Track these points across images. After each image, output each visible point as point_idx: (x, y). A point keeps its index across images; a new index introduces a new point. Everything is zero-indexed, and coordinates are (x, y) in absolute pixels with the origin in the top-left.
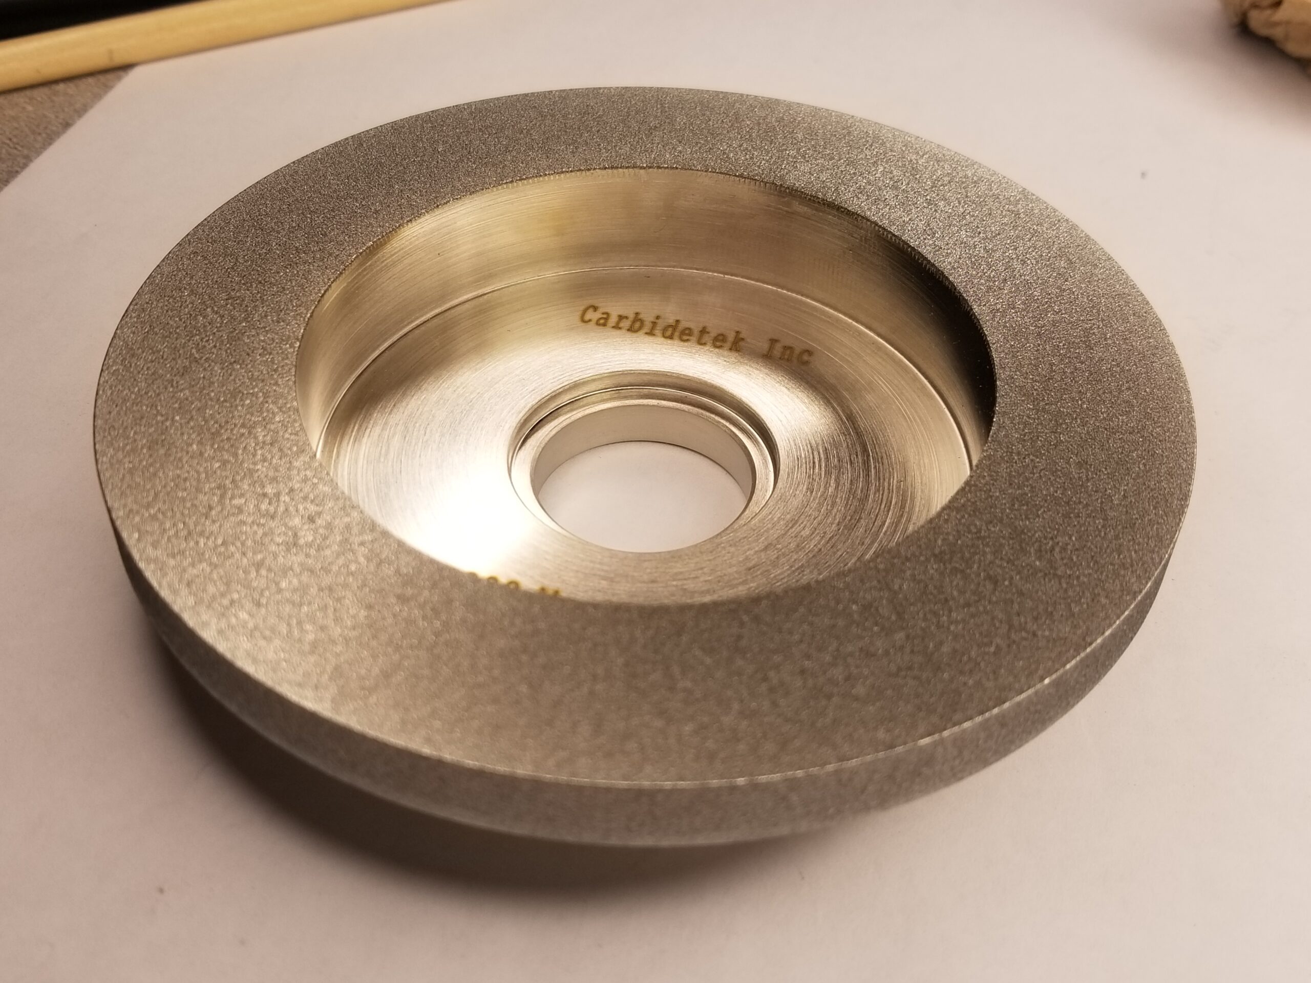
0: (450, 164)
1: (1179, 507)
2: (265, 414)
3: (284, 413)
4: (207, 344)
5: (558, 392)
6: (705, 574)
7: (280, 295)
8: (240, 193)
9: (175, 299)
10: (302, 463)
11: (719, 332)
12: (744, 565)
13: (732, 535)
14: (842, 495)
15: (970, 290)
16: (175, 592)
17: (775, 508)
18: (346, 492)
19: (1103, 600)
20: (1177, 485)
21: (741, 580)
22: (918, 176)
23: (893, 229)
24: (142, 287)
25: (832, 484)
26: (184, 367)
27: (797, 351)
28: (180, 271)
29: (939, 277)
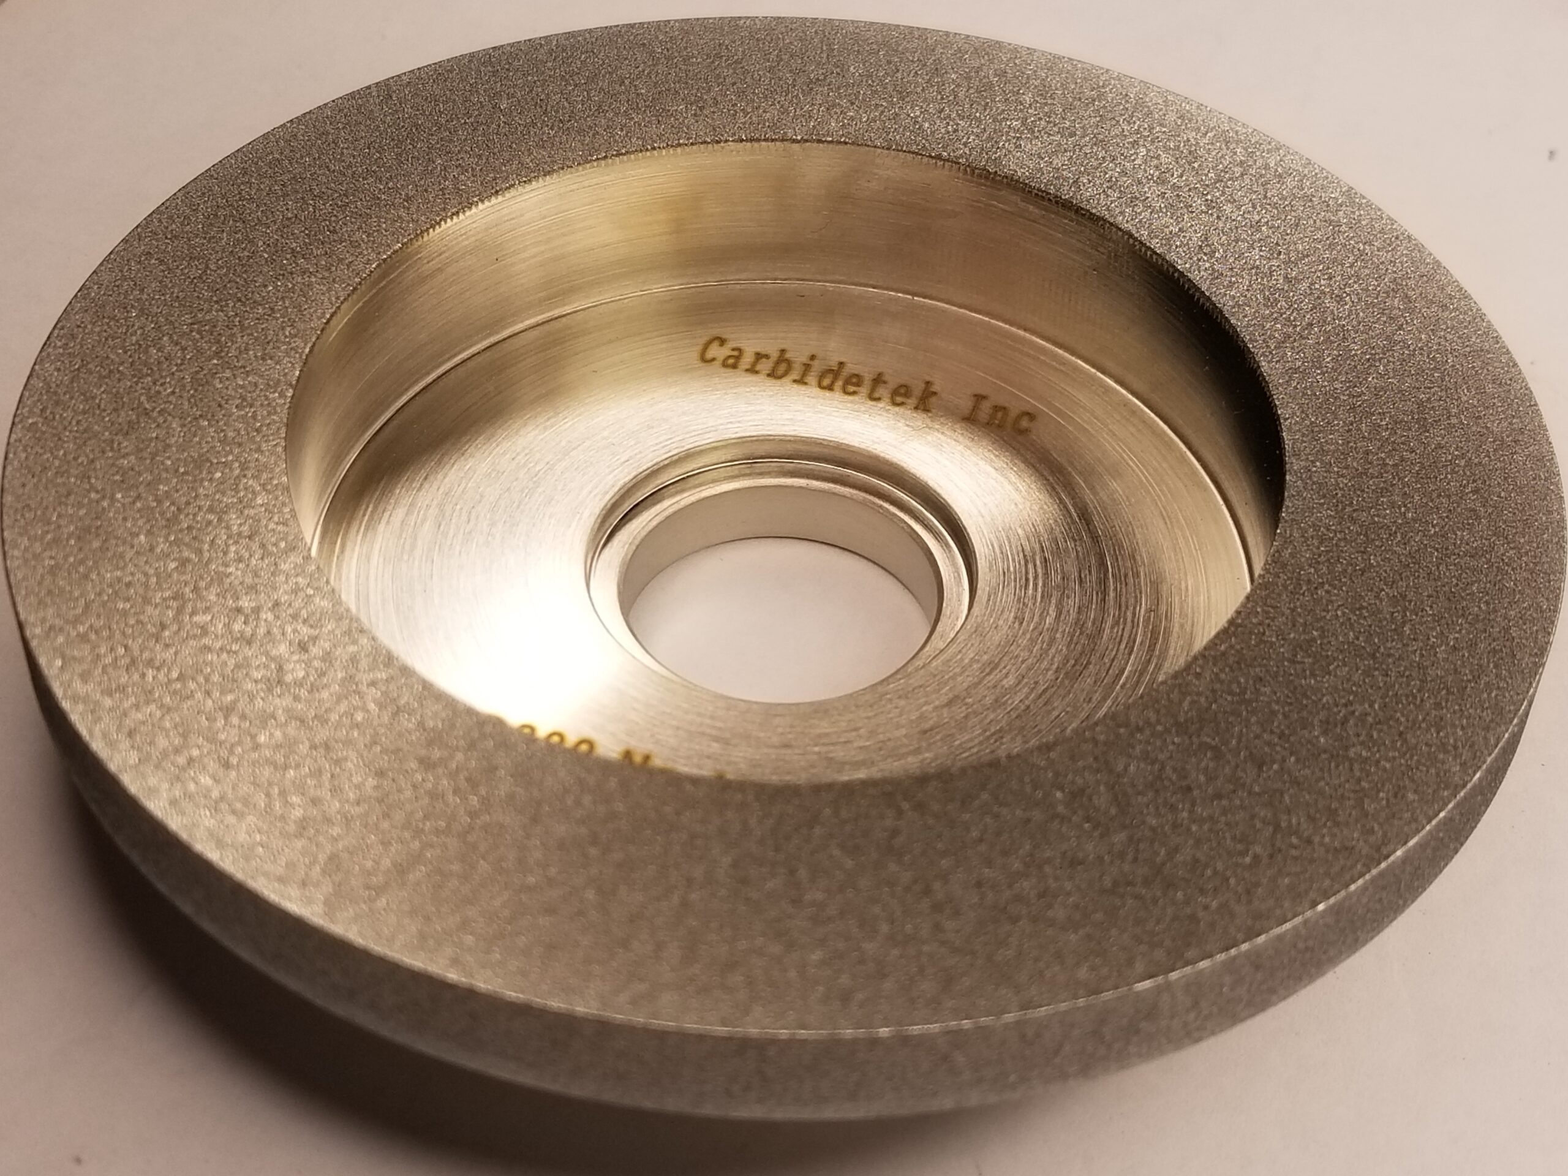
0: (517, 128)
1: (1530, 665)
2: (242, 494)
3: (268, 492)
4: (161, 389)
5: (662, 464)
6: (860, 737)
7: (267, 320)
8: (213, 166)
9: (117, 321)
10: (292, 566)
11: (903, 382)
12: (917, 726)
13: (902, 681)
14: (1065, 628)
15: (1258, 338)
16: (112, 744)
17: (966, 645)
18: (354, 610)
19: (1411, 796)
20: (1531, 633)
21: (911, 748)
22: (1196, 165)
23: (1155, 244)
24: (71, 303)
25: (1051, 612)
26: (129, 422)
27: (1013, 414)
28: (125, 280)
29: (1217, 317)
